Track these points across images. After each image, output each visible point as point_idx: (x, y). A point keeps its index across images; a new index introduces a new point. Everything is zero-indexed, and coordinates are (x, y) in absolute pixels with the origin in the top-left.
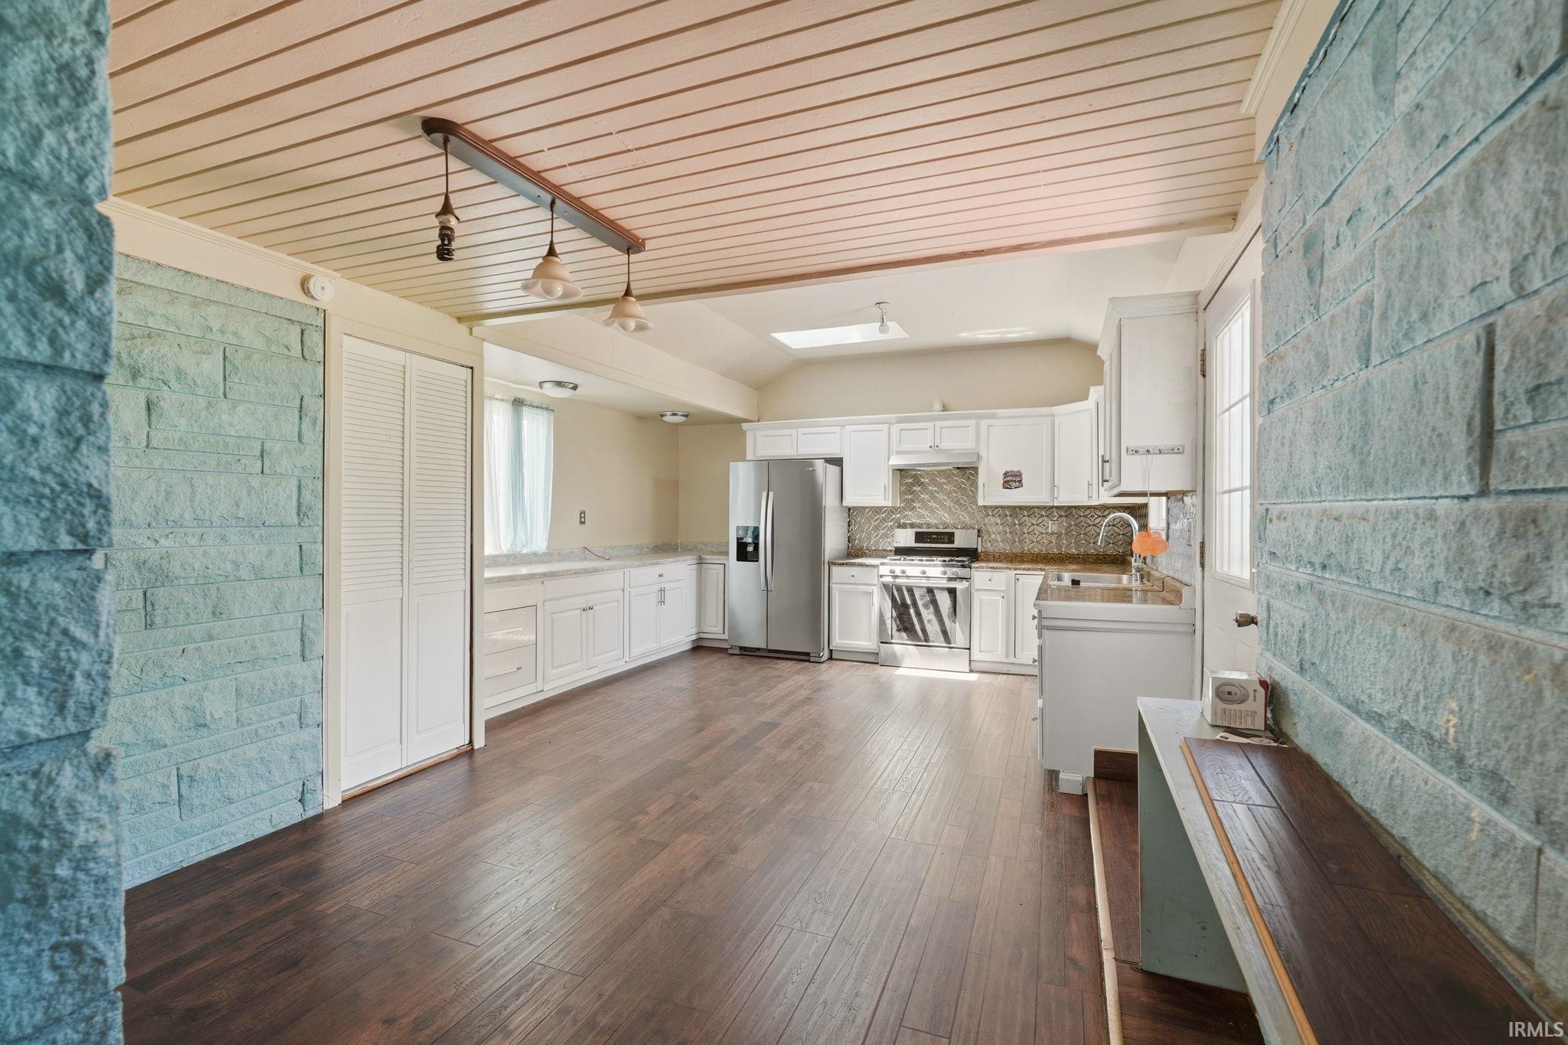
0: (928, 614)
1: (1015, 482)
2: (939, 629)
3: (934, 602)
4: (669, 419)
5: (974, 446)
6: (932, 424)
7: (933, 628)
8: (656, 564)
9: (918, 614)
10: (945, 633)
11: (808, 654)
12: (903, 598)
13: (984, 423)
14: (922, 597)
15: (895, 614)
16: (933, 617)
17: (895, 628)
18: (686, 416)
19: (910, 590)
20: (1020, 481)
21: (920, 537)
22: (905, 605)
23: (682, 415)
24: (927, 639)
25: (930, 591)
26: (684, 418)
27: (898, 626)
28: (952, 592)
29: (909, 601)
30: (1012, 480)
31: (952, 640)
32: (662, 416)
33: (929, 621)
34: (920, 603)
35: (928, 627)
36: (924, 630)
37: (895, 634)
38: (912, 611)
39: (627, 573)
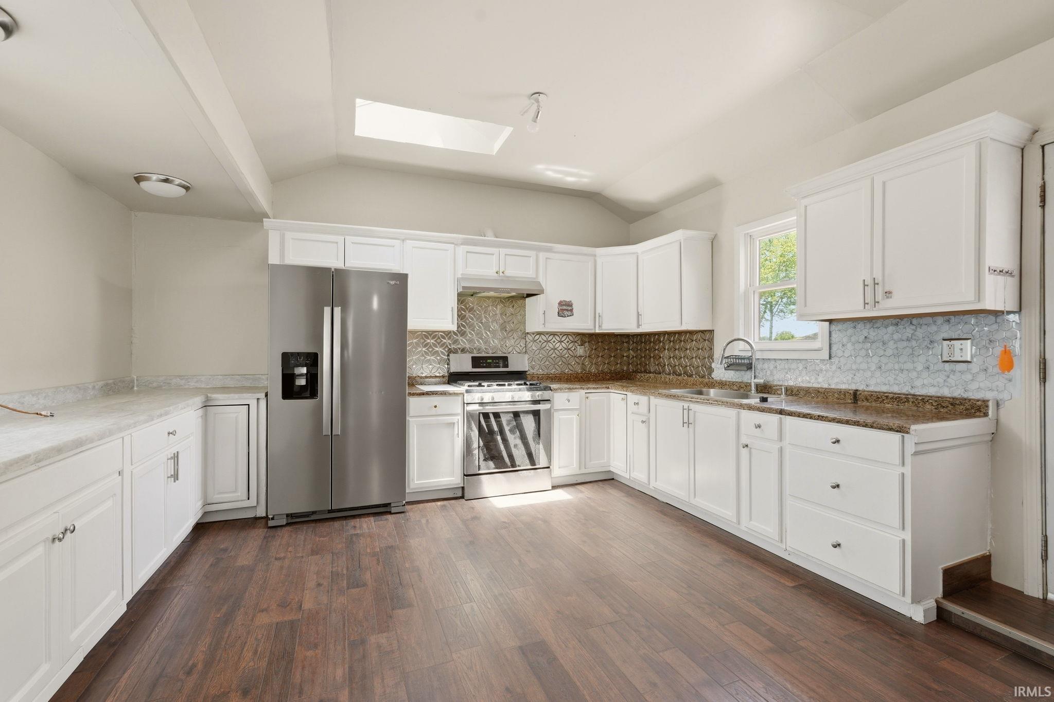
0: (514, 440)
1: (567, 310)
2: (524, 452)
3: (520, 428)
4: (152, 186)
5: (534, 276)
6: (497, 250)
7: (519, 453)
8: (166, 414)
9: (505, 440)
10: (530, 456)
11: (387, 505)
12: (489, 426)
13: (542, 255)
14: (509, 423)
15: (482, 444)
16: (519, 442)
17: (482, 458)
18: (187, 188)
19: (497, 415)
20: (571, 310)
21: (476, 362)
22: (491, 432)
23: (179, 185)
24: (513, 465)
25: (516, 415)
26: (184, 191)
27: (485, 455)
28: (536, 414)
29: (496, 428)
30: (565, 309)
31: (536, 462)
32: (138, 179)
33: (515, 446)
34: (507, 429)
35: (515, 452)
36: (511, 456)
37: (482, 463)
38: (499, 438)
39: (127, 439)
